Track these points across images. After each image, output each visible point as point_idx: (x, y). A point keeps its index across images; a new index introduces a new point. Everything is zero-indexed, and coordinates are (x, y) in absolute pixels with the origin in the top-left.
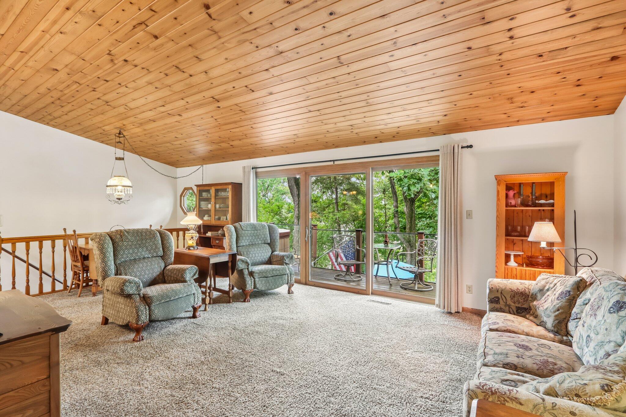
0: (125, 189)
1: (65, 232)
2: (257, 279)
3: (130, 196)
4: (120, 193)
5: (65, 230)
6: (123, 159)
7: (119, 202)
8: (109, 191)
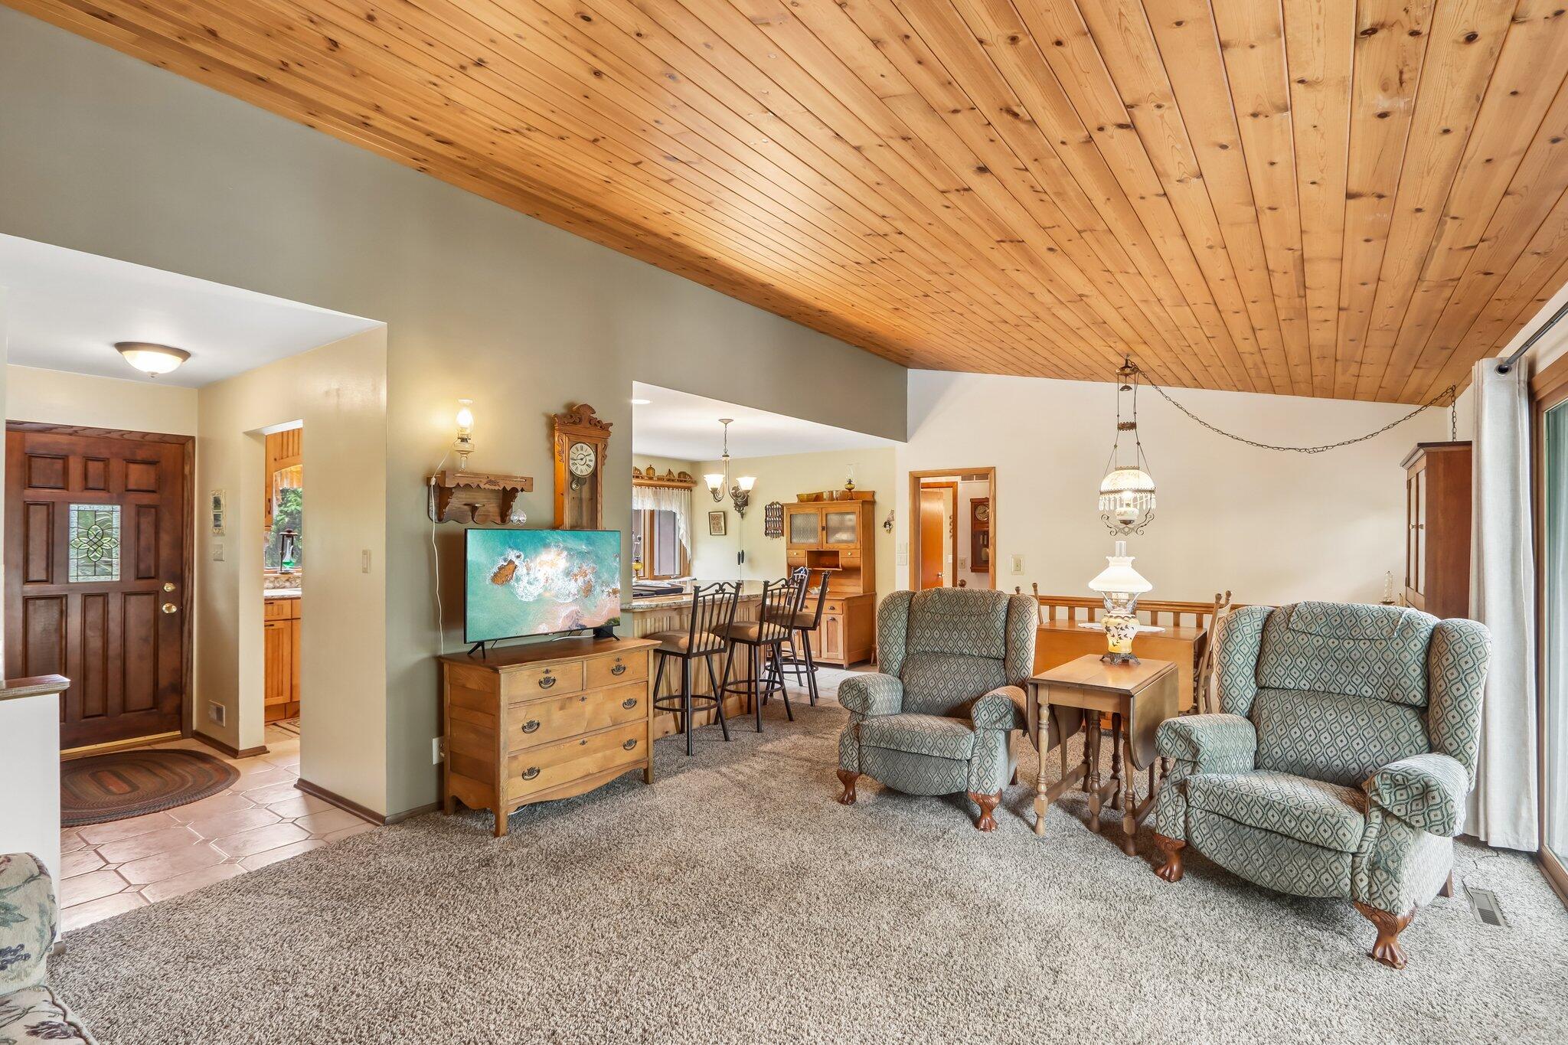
0: (1141, 498)
1: (1036, 590)
2: (1197, 814)
3: (1148, 514)
4: (1125, 509)
5: (1035, 586)
6: (1133, 426)
7: (1126, 530)
8: (1103, 504)
